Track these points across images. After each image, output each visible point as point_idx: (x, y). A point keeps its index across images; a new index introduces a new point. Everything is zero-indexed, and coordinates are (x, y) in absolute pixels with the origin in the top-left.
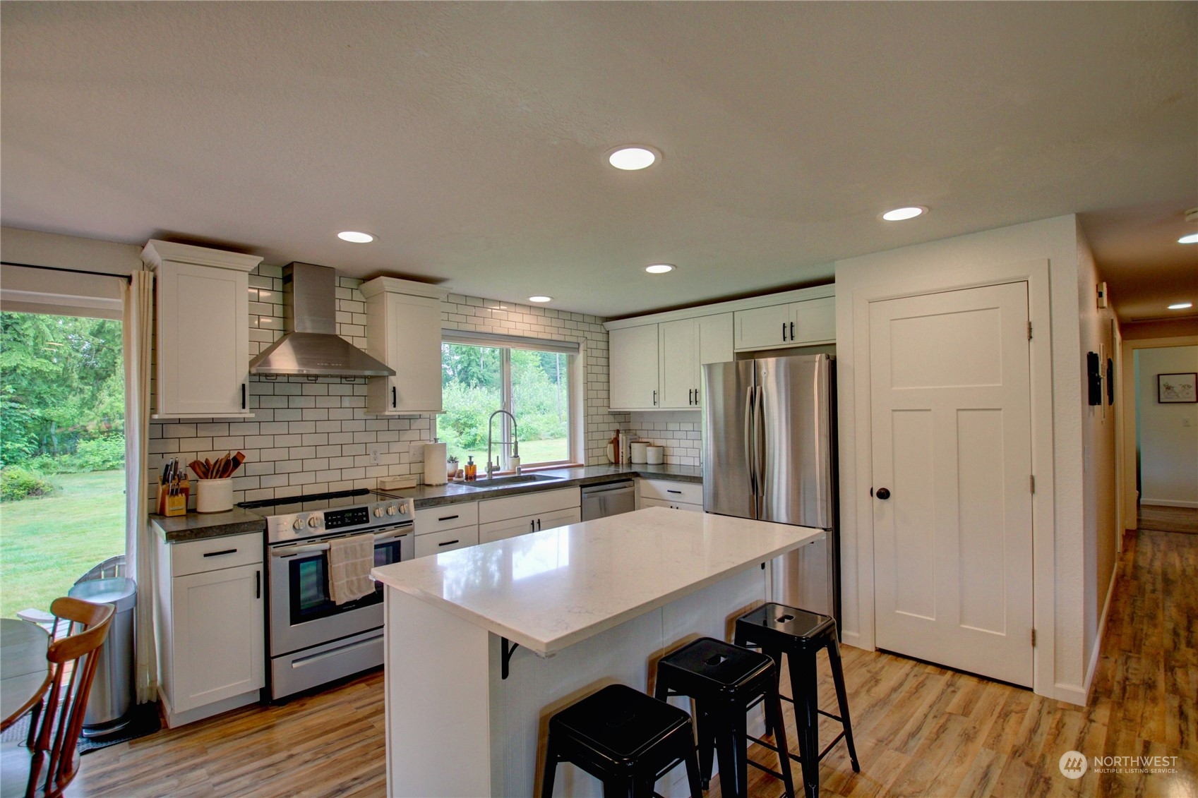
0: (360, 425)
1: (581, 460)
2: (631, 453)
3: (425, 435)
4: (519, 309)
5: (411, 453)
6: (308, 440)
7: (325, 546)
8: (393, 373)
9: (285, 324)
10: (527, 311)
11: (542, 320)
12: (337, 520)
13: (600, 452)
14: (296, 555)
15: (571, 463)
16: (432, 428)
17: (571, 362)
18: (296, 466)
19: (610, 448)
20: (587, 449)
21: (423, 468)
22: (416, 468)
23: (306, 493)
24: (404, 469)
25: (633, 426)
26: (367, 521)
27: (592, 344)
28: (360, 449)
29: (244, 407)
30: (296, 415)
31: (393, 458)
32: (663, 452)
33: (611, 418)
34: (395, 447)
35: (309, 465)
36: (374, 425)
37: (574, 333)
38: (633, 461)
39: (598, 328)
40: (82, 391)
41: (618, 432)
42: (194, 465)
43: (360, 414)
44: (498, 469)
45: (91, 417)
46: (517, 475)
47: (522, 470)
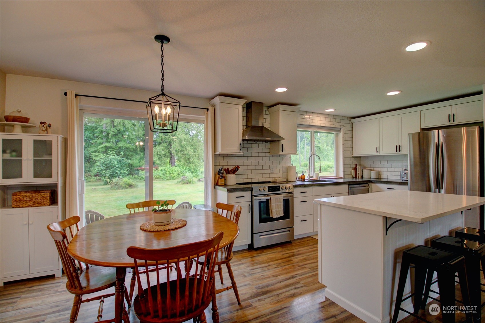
0: (267, 159)
1: (341, 175)
2: (362, 174)
3: (287, 163)
4: (319, 115)
5: (283, 169)
6: (253, 163)
7: (268, 198)
8: (284, 139)
9: (247, 123)
10: (321, 116)
11: (327, 119)
12: (271, 189)
13: (349, 173)
14: (260, 200)
15: (336, 177)
16: (289, 160)
17: (337, 136)
18: (249, 172)
19: (353, 171)
20: (344, 171)
21: (287, 175)
22: (285, 175)
23: (253, 181)
24: (281, 175)
25: (362, 162)
26: (280, 191)
27: (346, 128)
28: (267, 167)
29: (241, 151)
30: (249, 154)
31: (278, 171)
32: (379, 173)
33: (353, 159)
34: (279, 167)
35: (253, 172)
36: (272, 159)
37: (339, 124)
38: (363, 177)
39: (348, 122)
40: (140, 154)
41: (356, 165)
42: (225, 170)
43: (268, 155)
44: (312, 177)
45: (143, 163)
46: (318, 180)
47: (320, 178)
